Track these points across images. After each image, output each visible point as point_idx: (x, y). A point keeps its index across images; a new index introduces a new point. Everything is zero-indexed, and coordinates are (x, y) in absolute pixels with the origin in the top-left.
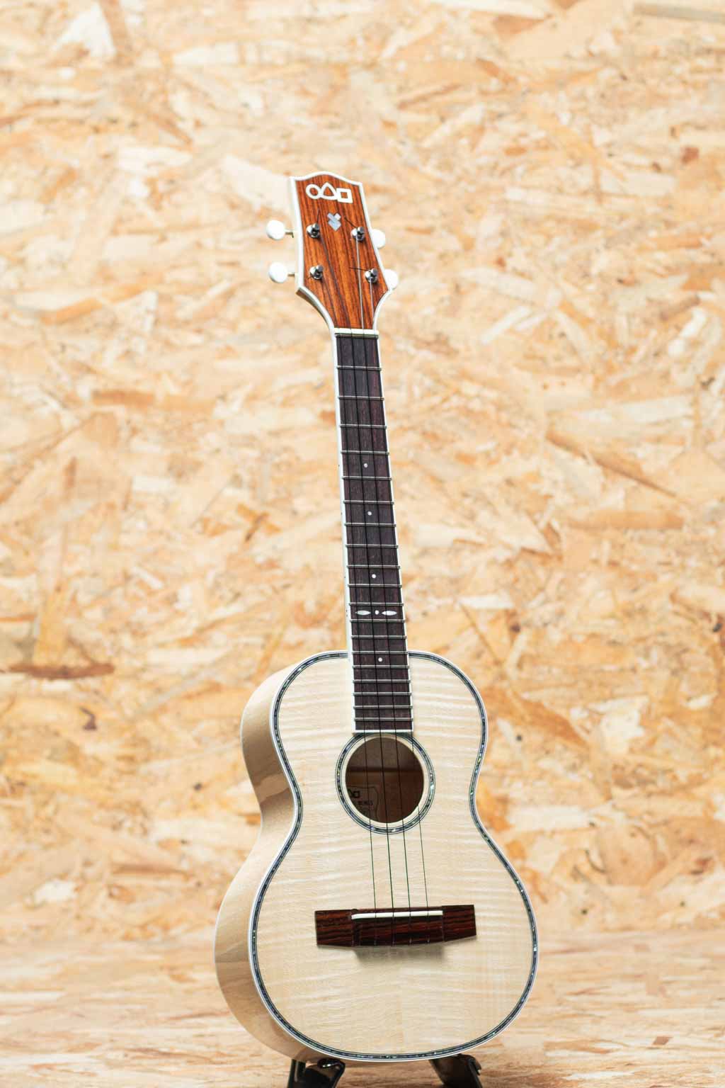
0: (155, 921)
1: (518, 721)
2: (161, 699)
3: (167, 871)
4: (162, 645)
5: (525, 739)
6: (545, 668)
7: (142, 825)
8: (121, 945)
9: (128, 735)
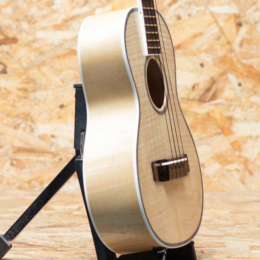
0: (36, 179)
1: (239, 75)
2: (44, 58)
3: (43, 152)
4: (44, 28)
5: (243, 85)
6: (255, 47)
7: (30, 126)
8: (17, 191)
9: (24, 77)
